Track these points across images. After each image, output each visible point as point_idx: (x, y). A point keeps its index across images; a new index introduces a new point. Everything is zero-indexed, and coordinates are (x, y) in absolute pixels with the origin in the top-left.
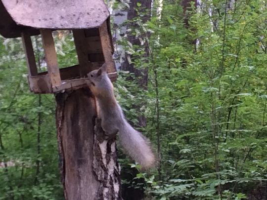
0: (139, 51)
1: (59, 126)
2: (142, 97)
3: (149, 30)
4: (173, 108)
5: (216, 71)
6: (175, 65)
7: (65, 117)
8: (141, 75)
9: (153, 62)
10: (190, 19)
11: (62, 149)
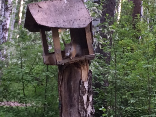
0: (106, 42)
1: (60, 84)
2: (107, 69)
3: (113, 30)
4: (124, 76)
5: (151, 55)
6: (127, 51)
7: (64, 80)
8: (107, 56)
9: (114, 48)
10: (136, 24)
11: (61, 98)
